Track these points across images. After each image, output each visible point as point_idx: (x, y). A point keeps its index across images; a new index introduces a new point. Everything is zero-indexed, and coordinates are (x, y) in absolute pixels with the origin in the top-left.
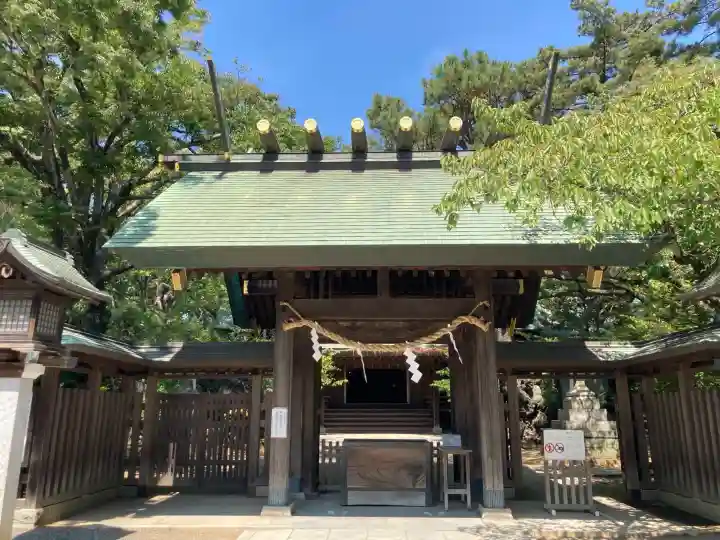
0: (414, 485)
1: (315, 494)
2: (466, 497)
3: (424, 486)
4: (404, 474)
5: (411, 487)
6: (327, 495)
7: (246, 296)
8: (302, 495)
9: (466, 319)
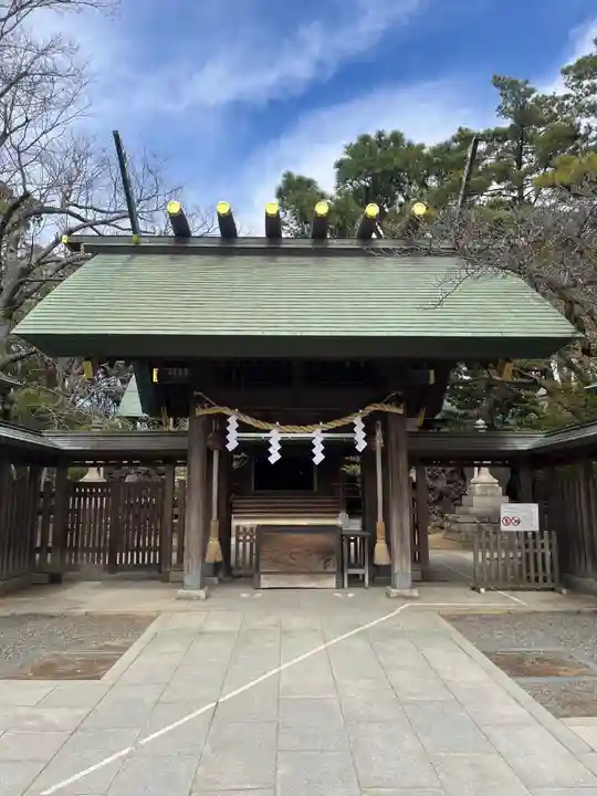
0: (325, 568)
1: (229, 578)
2: (364, 576)
3: (334, 570)
4: (315, 557)
5: (322, 570)
6: (242, 579)
7: (155, 383)
8: (215, 580)
9: (378, 407)
